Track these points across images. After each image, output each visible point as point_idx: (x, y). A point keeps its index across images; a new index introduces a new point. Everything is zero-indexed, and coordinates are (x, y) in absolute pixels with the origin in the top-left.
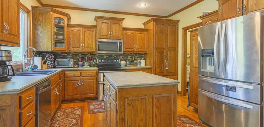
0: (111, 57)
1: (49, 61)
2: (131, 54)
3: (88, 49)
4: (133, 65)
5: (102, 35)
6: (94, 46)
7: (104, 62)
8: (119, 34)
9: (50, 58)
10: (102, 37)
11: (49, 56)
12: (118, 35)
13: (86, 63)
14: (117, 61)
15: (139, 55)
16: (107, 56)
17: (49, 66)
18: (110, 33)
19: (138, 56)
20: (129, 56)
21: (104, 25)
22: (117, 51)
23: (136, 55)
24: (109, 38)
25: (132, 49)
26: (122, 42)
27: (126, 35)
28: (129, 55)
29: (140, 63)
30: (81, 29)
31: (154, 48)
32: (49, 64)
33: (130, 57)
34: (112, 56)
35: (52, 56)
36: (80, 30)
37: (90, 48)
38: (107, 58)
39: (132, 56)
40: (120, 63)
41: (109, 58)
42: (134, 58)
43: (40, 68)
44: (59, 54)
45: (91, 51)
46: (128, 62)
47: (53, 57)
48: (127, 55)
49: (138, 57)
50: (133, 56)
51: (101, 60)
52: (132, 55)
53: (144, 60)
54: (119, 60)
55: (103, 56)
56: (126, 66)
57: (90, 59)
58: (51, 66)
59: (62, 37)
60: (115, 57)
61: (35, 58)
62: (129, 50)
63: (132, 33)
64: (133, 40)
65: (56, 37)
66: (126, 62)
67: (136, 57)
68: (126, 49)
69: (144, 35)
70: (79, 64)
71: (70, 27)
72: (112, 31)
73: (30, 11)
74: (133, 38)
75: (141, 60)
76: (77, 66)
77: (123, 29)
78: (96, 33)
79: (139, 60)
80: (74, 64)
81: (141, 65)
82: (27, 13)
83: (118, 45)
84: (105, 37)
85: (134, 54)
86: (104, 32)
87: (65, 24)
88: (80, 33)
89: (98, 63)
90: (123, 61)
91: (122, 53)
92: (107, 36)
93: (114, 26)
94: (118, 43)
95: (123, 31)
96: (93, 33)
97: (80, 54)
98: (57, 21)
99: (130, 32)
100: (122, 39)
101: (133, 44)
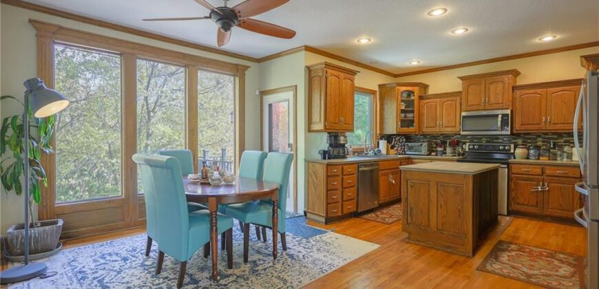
0: (495, 141)
1: (399, 145)
2: (546, 134)
3: (449, 128)
4: (547, 158)
5: (470, 105)
6: (458, 123)
7: (478, 149)
8: (503, 99)
9: (401, 141)
10: (468, 107)
12: (500, 101)
13: (449, 150)
14: (504, 149)
16: (486, 138)
17: (399, 151)
18: (485, 100)
19: (565, 139)
20: (539, 139)
21: (473, 89)
22: (497, 130)
23: (560, 136)
24: (482, 109)
25: (538, 124)
26: (508, 114)
27: (522, 98)
28: (539, 136)
29: (570, 156)
30: (438, 100)
32: (399, 149)
33: (543, 142)
34: (498, 139)
36: (436, 101)
37: (451, 127)
38: (487, 142)
39: (548, 138)
40: (512, 151)
41: (493, 142)
42: (555, 143)
43: (385, 153)
44: (412, 137)
45: (451, 130)
46: (532, 152)
47: (404, 140)
48: (535, 136)
49: (565, 142)
50: (550, 138)
51: (474, 145)
52: (547, 136)
54: (510, 146)
55: (481, 138)
56: (528, 158)
57: (455, 144)
58: (401, 152)
59: (411, 115)
60: (504, 141)
61: (381, 141)
62: (529, 127)
63: (538, 92)
64: (541, 106)
65: (403, 115)
66: (528, 150)
67: (561, 141)
68: (522, 125)
69: (573, 93)
70: (437, 151)
71: (423, 99)
72: (487, 95)
73: (376, 91)
74: (541, 102)
75: (572, 147)
76: (433, 154)
77: (514, 88)
78: (461, 103)
79: (566, 149)
80: (428, 151)
81: (571, 159)
82: (374, 94)
83: (500, 119)
84: (476, 107)
85: (554, 134)
86: (472, 100)
87: (415, 98)
88: (436, 106)
89: (467, 150)
90: (521, 149)
91: (509, 133)
92: (479, 105)
93: (492, 87)
94: (500, 116)
95: (513, 92)
96: (456, 104)
97: (442, 136)
98: (405, 95)
99: (532, 91)
100: (511, 108)
101: (540, 114)
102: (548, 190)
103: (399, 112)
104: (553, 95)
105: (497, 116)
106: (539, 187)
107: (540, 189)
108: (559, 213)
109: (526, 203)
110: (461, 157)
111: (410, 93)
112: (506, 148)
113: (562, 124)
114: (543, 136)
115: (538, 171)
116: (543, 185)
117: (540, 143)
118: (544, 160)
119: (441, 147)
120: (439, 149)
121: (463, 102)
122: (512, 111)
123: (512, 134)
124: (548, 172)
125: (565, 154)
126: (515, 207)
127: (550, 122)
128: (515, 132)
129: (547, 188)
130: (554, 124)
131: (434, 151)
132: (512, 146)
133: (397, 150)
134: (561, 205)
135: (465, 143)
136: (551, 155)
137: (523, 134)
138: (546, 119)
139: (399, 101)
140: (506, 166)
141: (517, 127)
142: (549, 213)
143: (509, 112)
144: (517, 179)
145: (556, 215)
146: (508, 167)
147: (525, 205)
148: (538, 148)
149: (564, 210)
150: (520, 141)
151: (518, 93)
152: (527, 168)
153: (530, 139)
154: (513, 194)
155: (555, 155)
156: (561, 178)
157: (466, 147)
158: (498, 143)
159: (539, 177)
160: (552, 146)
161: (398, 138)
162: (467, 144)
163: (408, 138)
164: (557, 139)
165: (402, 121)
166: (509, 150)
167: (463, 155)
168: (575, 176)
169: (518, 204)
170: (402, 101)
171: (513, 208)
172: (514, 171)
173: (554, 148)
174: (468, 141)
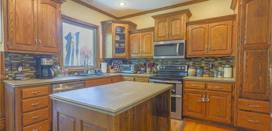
0: (176, 63)
1: (117, 66)
2: (207, 58)
3: (147, 54)
4: (208, 75)
5: (160, 37)
6: (152, 51)
7: (165, 69)
8: (180, 32)
9: (119, 64)
10: (159, 39)
11: (118, 62)
12: (178, 34)
13: (148, 69)
14: (181, 69)
15: (222, 60)
16: (171, 61)
17: (117, 70)
18: (169, 33)
19: (219, 61)
20: (203, 62)
21: (161, 25)
22: (176, 55)
23: (216, 59)
24: (167, 40)
25: (203, 51)
26: (183, 43)
27: (192, 32)
28: (203, 60)
29: (222, 74)
30: (141, 33)
31: (238, 46)
32: (118, 69)
33: (205, 64)
34: (178, 62)
35: (120, 62)
36: (140, 35)
37: (149, 53)
38: (171, 64)
40: (186, 70)
41: (175, 64)
42: (212, 64)
43: (106, 72)
44: (128, 60)
45: (149, 56)
46: (198, 71)
47: (122, 63)
48: (200, 60)
49: (219, 63)
50: (210, 61)
51: (163, 66)
52: (208, 60)
53: (230, 69)
54: (185, 67)
55: (168, 61)
56: (196, 75)
57: (152, 65)
58: (119, 71)
59: (123, 45)
60: (181, 63)
61: (102, 63)
62: (197, 53)
63: (203, 27)
64: (204, 37)
65: (117, 45)
66: (196, 69)
67: (216, 63)
68: (192, 51)
69: (226, 26)
70: (141, 70)
71: (132, 34)
72: (170, 30)
73: (98, 26)
74: (204, 34)
75: (224, 67)
76: (139, 72)
77: (188, 24)
78: (154, 36)
79: (220, 69)
80: (135, 70)
81: (223, 76)
82: (97, 28)
83: (178, 47)
84: (163, 39)
85: (212, 58)
86: (161, 33)
87: (126, 32)
88: (139, 38)
89: (159, 70)
90: (191, 69)
91: (183, 57)
92: (165, 37)
93: (173, 23)
94: (178, 44)
95: (187, 27)
96: (151, 36)
97: (144, 60)
98: (118, 30)
99: (199, 26)
100: (185, 39)
101: (204, 43)
102: (209, 101)
103: (114, 42)
104: (213, 28)
105: (176, 45)
106: (203, 99)
107: (203, 101)
108: (216, 119)
109: (194, 110)
110: (155, 74)
111: (123, 29)
112: (182, 68)
113: (218, 50)
114: (205, 59)
115: (203, 86)
116: (206, 97)
117: (203, 65)
118: (206, 78)
119: (143, 67)
120: (142, 69)
121: (156, 34)
122: (186, 41)
123: (186, 58)
124: (209, 87)
125: (219, 73)
126: (187, 113)
127: (210, 49)
128: (188, 56)
129: (209, 100)
130: (213, 50)
131: (139, 70)
132: (186, 67)
133: (116, 69)
134: (217, 113)
135: (157, 65)
136: (210, 73)
137: (193, 58)
138: (208, 46)
139: (114, 35)
140: (181, 82)
141: (189, 52)
142: (209, 119)
143: (184, 41)
144: (189, 92)
145: (214, 120)
146: (182, 83)
147: (193, 112)
148: (202, 68)
149: (219, 116)
150: (191, 63)
151: (190, 28)
152: (195, 84)
153: (197, 61)
154: (185, 103)
155: (213, 73)
156: (218, 92)
157: (158, 67)
158: (178, 64)
159: (203, 91)
160: (211, 67)
161: (117, 61)
162: (159, 65)
163: (124, 61)
164: (214, 62)
165: (116, 49)
166: (184, 70)
167: (157, 72)
168: (228, 90)
169: (189, 111)
170: (116, 34)
171: (186, 114)
172: (186, 86)
173: (212, 68)
174: (160, 63)
